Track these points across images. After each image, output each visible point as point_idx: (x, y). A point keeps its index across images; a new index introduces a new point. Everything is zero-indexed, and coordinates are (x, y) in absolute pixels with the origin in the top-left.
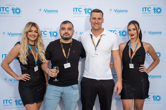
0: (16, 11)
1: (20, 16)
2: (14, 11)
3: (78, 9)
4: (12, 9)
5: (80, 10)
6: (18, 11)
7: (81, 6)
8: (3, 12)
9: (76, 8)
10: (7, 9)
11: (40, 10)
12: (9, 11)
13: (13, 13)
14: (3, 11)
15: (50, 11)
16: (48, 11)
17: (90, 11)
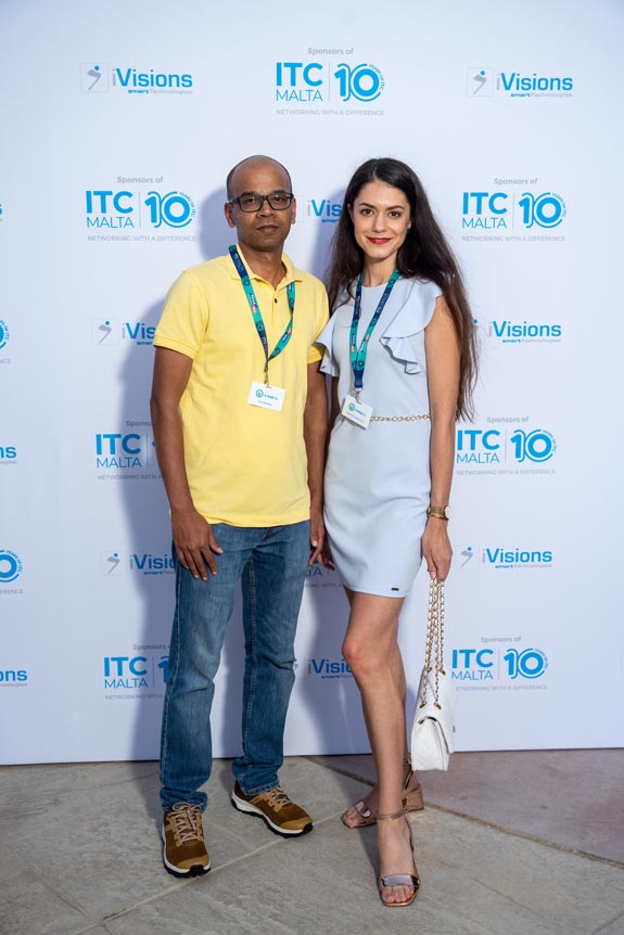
7: (320, 52)
15: (149, 79)
16: (138, 81)
17: (366, 83)
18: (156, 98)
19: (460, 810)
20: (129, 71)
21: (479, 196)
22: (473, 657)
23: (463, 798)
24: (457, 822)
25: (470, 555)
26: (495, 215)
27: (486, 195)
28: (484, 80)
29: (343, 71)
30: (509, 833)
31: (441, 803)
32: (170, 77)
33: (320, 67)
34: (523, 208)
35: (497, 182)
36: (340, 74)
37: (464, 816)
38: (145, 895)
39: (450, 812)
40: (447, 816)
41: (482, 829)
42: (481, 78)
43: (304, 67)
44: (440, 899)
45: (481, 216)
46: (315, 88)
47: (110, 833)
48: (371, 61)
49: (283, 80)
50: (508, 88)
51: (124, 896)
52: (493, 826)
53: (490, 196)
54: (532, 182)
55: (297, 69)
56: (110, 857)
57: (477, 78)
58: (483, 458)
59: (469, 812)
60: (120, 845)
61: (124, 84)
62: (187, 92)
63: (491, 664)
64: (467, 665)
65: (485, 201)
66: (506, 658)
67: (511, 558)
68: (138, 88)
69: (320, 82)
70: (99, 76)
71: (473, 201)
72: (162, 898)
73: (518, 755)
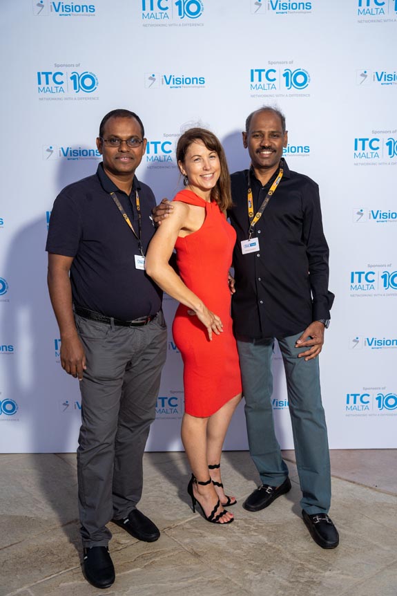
0: (85, 82)
1: (94, 99)
2: (79, 82)
3: (263, 74)
4: (72, 78)
5: (271, 75)
6: (88, 82)
7: (275, 63)
8: (46, 86)
9: (260, 71)
10: (58, 78)
11: (152, 78)
12: (62, 82)
13: (75, 88)
14: (47, 83)
15: (181, 80)
16: (175, 82)
17: (300, 79)
18: (185, 90)
19: (352, 480)
20: (171, 76)
21: (364, 140)
22: (358, 398)
23: (353, 473)
24: (350, 486)
25: (358, 342)
26: (373, 151)
27: (368, 139)
28: (366, 76)
29: (288, 73)
30: (380, 491)
31: (341, 476)
32: (193, 79)
33: (275, 71)
34: (388, 147)
35: (374, 132)
36: (286, 75)
37: (354, 482)
38: (184, 519)
39: (346, 480)
40: (345, 482)
41: (365, 489)
42: (364, 75)
43: (266, 71)
44: (344, 524)
45: (365, 152)
46: (272, 83)
47: (161, 487)
48: (303, 67)
49: (254, 79)
50: (379, 80)
51: (172, 518)
52: (371, 488)
53: (370, 140)
54: (394, 132)
55: (262, 73)
56: (163, 499)
57: (362, 75)
58: (365, 287)
59: (356, 481)
60: (168, 494)
61: (168, 83)
62: (201, 87)
63: (368, 402)
64: (355, 403)
65: (367, 143)
66: (377, 399)
67: (380, 343)
68: (175, 85)
69: (275, 79)
70: (154, 80)
71: (360, 143)
72: (193, 520)
73: (382, 451)
